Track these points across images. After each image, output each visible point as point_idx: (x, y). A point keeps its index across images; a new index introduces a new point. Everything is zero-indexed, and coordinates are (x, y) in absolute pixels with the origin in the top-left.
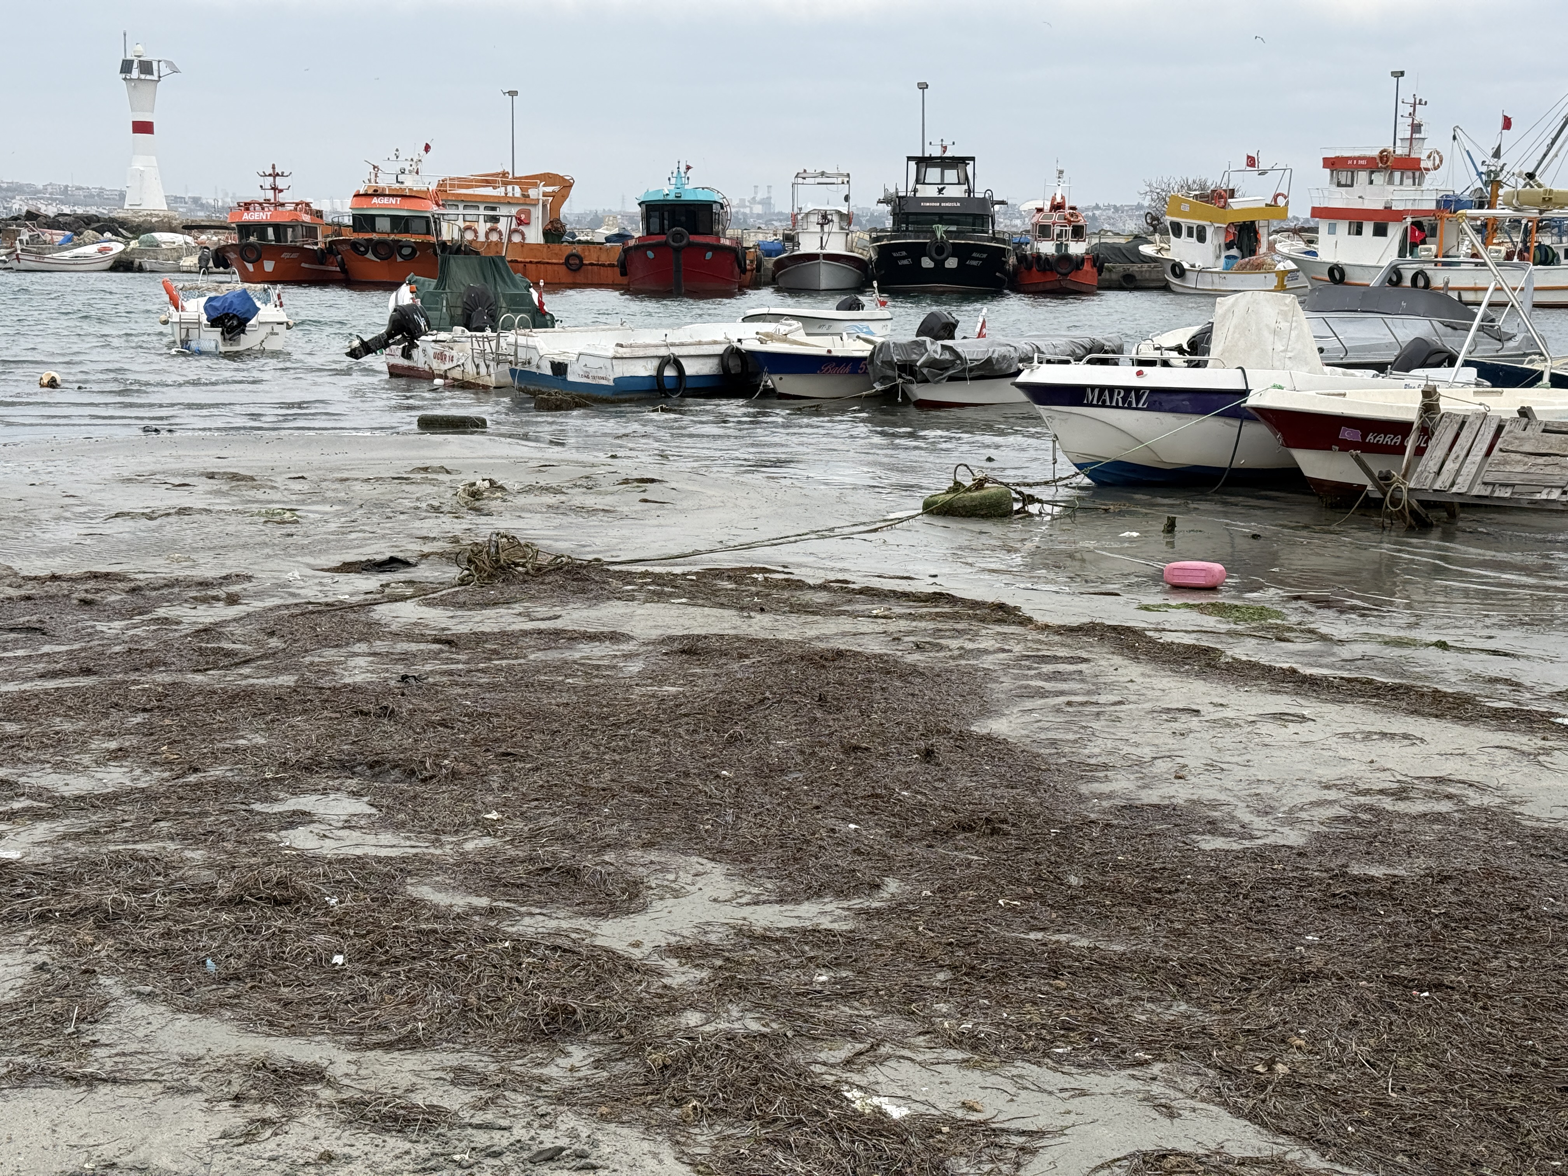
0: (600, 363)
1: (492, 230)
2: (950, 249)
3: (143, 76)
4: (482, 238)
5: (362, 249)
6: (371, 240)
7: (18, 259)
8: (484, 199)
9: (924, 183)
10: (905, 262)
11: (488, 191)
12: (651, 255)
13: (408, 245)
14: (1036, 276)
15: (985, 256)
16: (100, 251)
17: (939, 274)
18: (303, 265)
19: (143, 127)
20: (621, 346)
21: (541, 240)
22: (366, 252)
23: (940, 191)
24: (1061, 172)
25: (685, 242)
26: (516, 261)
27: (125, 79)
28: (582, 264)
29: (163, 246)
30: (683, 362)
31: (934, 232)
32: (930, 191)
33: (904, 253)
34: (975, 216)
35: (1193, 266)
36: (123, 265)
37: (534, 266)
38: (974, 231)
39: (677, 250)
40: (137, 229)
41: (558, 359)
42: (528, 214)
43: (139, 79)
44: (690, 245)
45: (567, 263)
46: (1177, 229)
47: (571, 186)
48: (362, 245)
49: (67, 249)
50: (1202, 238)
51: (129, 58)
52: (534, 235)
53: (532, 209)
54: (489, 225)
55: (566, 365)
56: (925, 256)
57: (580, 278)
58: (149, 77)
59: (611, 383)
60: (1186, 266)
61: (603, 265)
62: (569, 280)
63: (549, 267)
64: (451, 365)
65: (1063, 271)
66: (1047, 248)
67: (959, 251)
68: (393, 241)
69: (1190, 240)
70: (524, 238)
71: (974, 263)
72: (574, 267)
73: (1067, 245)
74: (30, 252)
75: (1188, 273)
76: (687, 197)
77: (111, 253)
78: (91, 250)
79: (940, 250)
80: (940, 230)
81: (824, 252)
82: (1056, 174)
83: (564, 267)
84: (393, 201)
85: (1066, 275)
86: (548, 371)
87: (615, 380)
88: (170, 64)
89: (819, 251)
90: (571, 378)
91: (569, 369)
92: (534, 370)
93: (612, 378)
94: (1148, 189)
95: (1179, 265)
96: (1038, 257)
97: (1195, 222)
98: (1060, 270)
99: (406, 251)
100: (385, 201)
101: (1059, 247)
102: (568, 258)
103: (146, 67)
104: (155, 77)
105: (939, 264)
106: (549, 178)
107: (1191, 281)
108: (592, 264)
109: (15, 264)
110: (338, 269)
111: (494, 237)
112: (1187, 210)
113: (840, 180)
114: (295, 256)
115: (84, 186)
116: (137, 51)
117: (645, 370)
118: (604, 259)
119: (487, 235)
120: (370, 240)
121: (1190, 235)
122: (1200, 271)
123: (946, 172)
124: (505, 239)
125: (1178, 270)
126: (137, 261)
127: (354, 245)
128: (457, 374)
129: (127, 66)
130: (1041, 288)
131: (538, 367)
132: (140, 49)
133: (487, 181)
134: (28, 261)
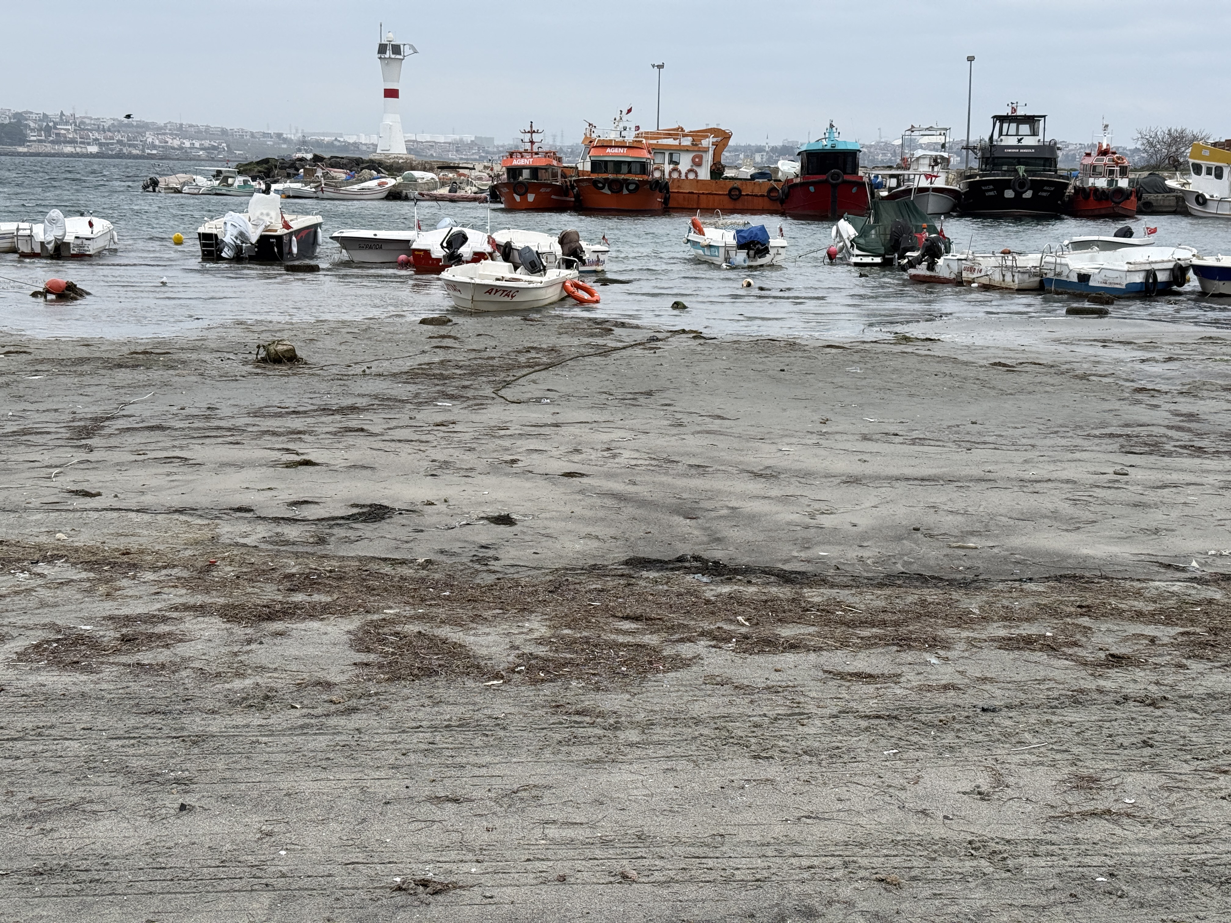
0: (1116, 274)
1: (675, 170)
2: (1028, 185)
3: (393, 56)
4: (667, 176)
5: (600, 185)
6: (608, 179)
7: (322, 190)
8: (668, 147)
9: (1007, 135)
10: (992, 193)
11: (670, 141)
12: (812, 189)
13: (633, 182)
14: (1092, 204)
15: (1052, 189)
16: (379, 185)
17: (1018, 201)
18: (553, 197)
19: (391, 93)
20: (1130, 263)
21: (709, 178)
22: (603, 188)
23: (1019, 141)
24: (1106, 126)
25: (840, 180)
26: (692, 193)
27: (380, 58)
28: (740, 195)
29: (420, 181)
30: (1158, 273)
31: (1016, 171)
32: (1012, 141)
33: (991, 187)
34: (1046, 159)
35: (1212, 196)
36: (394, 195)
37: (705, 196)
38: (1044, 170)
39: (834, 186)
40: (393, 169)
41: (1083, 272)
42: (701, 158)
43: (390, 58)
44: (845, 182)
45: (730, 194)
46: (1197, 169)
47: (730, 137)
48: (600, 182)
49: (353, 184)
50: (1219, 176)
51: (383, 42)
52: (704, 174)
53: (704, 155)
54: (672, 166)
55: (1090, 276)
56: (1009, 188)
57: (739, 205)
58: (398, 57)
59: (1124, 287)
60: (1208, 197)
61: (756, 196)
62: (731, 206)
63: (716, 197)
64: (979, 275)
65: (1117, 200)
66: (1101, 183)
67: (1036, 186)
68: (623, 179)
69: (1209, 177)
70: (697, 176)
71: (1044, 194)
72: (735, 197)
73: (1117, 181)
74: (330, 186)
75: (1209, 203)
76: (840, 147)
77: (387, 186)
78: (373, 184)
79: (1022, 184)
80: (1021, 169)
81: (933, 186)
82: (1102, 127)
83: (727, 197)
84: (621, 150)
85: (1119, 203)
86: (1075, 279)
87: (1127, 285)
88: (412, 47)
89: (929, 186)
90: (1091, 283)
91: (1091, 278)
92: (1064, 278)
93: (1124, 284)
94: (1140, 136)
95: (1202, 196)
96: (1095, 190)
97: (1214, 164)
98: (1114, 199)
99: (632, 187)
100: (616, 150)
101: (1110, 183)
102: (730, 191)
103: (396, 49)
104: (401, 57)
105: (1018, 195)
106: (715, 132)
107: (1212, 209)
108: (747, 195)
109: (320, 194)
110: (573, 199)
111: (675, 175)
112: (1208, 154)
113: (938, 133)
114: (548, 190)
115: (194, 124)
116: (391, 37)
117: (1139, 278)
118: (757, 191)
119: (670, 173)
120: (606, 180)
121: (1209, 172)
122: (1220, 201)
123: (1020, 126)
124: (683, 177)
125: (1201, 200)
126: (404, 192)
127: (595, 182)
128: (985, 280)
129: (382, 49)
130: (1096, 212)
131: (1068, 277)
132: (391, 36)
133: (669, 134)
134: (329, 192)
